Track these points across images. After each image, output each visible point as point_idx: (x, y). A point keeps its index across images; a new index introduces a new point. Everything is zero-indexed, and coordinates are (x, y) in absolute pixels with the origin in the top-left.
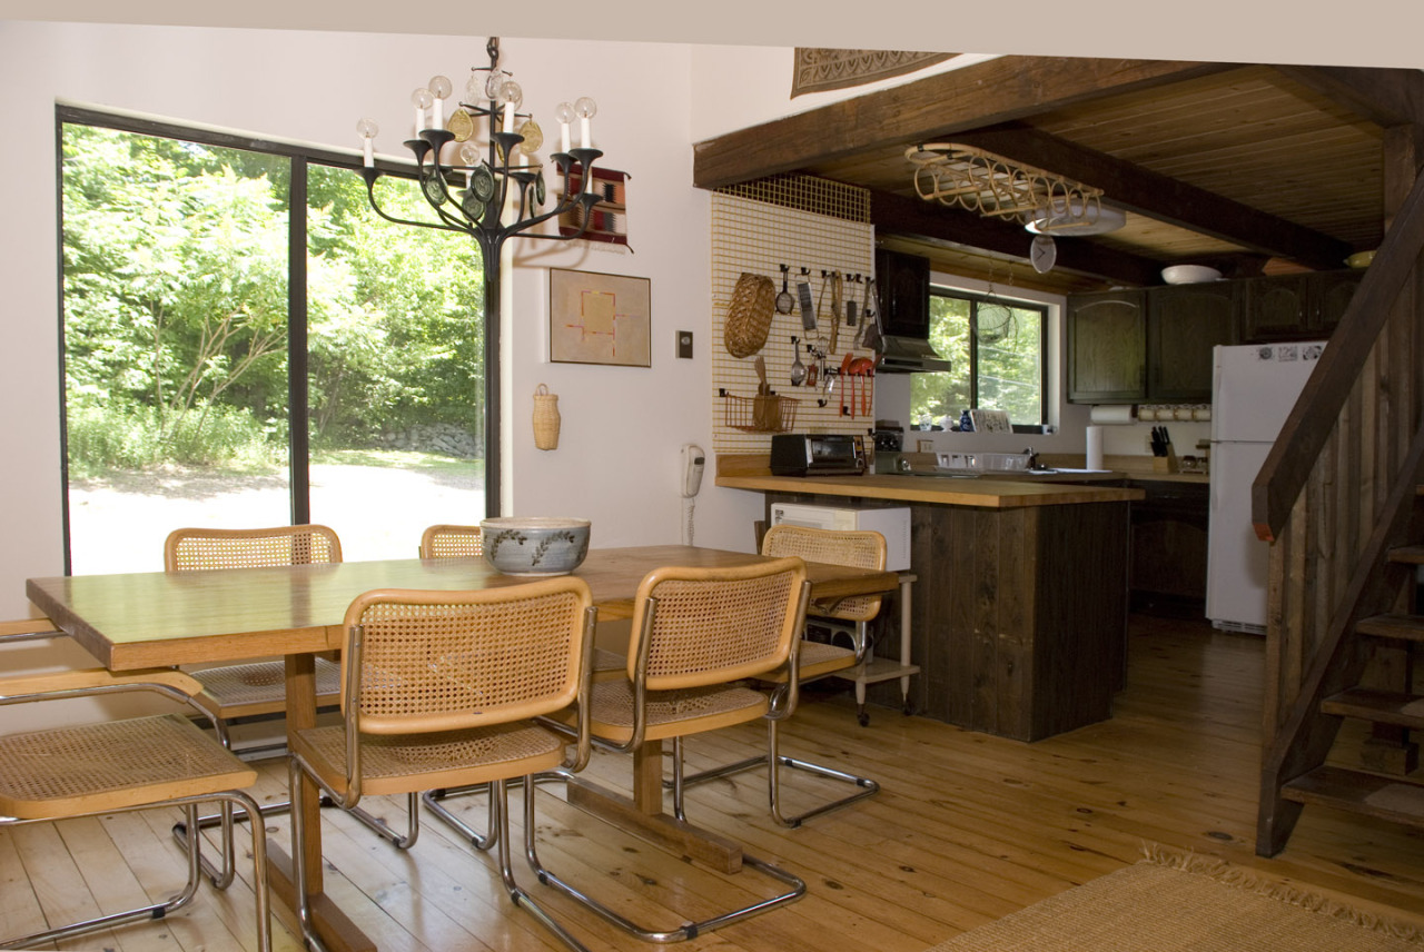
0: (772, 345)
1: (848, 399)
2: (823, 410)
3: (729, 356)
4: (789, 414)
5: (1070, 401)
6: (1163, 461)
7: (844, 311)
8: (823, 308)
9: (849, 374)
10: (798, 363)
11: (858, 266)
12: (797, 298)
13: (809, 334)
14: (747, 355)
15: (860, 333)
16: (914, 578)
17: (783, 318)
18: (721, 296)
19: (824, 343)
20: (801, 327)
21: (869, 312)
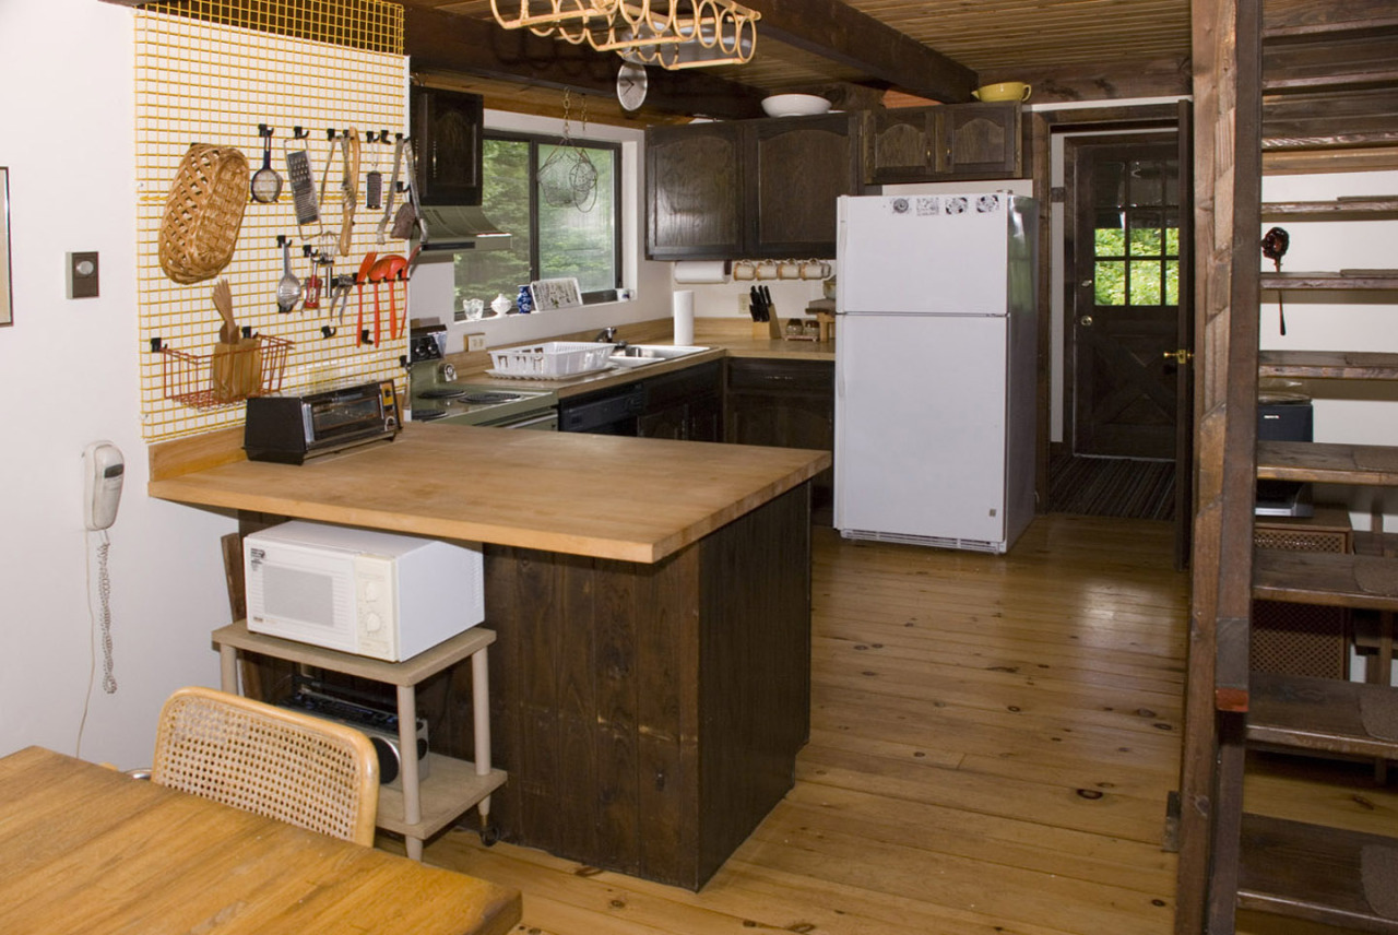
0: (244, 255)
1: (369, 319)
2: (332, 342)
3: (168, 283)
4: (273, 369)
5: (649, 257)
6: (764, 328)
7: (363, 187)
8: (329, 187)
9: (371, 282)
10: (289, 277)
11: (384, 119)
12: (285, 176)
13: (307, 229)
14: (200, 279)
15: (387, 219)
16: (490, 636)
17: (263, 209)
18: (153, 186)
19: (330, 240)
20: (294, 220)
21: (400, 185)
